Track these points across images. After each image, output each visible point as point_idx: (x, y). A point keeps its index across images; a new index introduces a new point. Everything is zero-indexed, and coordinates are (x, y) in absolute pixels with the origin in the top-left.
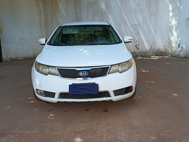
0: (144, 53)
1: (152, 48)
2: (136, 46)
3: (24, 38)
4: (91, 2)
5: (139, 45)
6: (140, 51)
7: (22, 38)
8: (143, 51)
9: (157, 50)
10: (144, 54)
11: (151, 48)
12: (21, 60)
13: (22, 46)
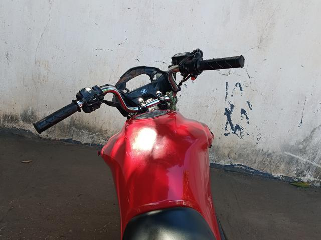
0: (260, 159)
2: (228, 113)
5: (246, 109)
6: (241, 142)
8: (260, 147)
10: (263, 163)
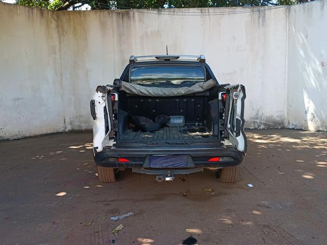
1: (260, 114)
3: (22, 99)
4: (149, 33)
7: (19, 99)
9: (267, 118)
11: (257, 114)
12: (15, 140)
13: (18, 113)
